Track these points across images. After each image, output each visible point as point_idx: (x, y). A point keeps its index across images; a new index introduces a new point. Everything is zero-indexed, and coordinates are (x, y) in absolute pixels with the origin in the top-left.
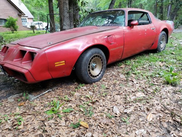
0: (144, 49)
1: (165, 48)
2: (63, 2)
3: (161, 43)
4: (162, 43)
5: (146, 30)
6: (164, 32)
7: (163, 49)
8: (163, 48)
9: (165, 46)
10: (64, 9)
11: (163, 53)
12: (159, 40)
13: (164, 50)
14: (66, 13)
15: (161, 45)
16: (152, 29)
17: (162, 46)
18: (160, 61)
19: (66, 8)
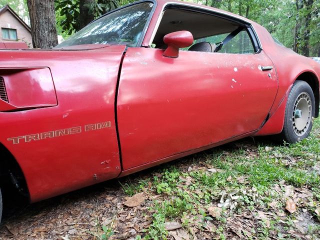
0: (241, 131)
1: (310, 129)
2: (37, 5)
3: (297, 117)
4: (300, 115)
5: (236, 70)
6: (303, 84)
7: (303, 133)
8: (305, 130)
9: (311, 125)
10: (39, 23)
11: (305, 147)
12: (288, 107)
13: (307, 135)
14: (46, 32)
15: (297, 120)
16: (260, 68)
17: (301, 123)
18: (290, 182)
19: (45, 18)
